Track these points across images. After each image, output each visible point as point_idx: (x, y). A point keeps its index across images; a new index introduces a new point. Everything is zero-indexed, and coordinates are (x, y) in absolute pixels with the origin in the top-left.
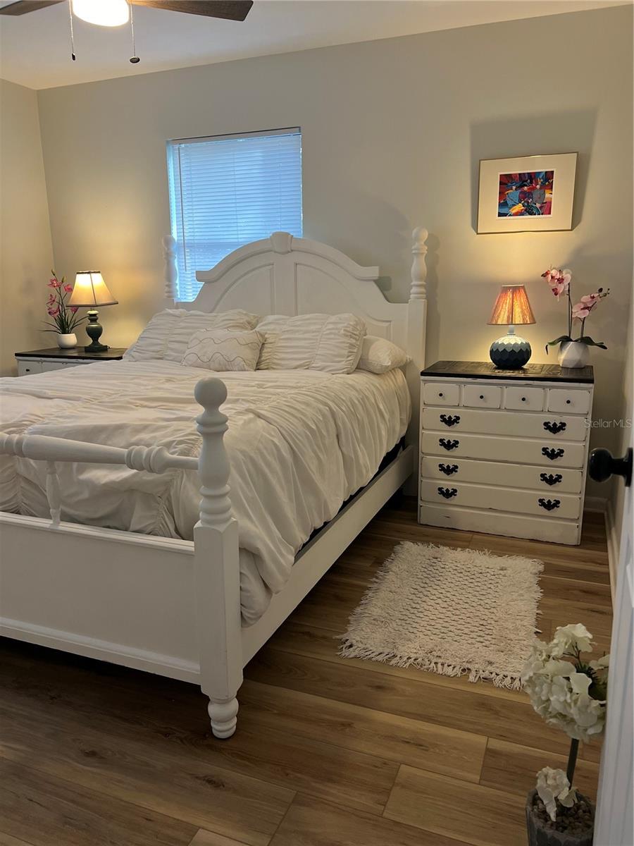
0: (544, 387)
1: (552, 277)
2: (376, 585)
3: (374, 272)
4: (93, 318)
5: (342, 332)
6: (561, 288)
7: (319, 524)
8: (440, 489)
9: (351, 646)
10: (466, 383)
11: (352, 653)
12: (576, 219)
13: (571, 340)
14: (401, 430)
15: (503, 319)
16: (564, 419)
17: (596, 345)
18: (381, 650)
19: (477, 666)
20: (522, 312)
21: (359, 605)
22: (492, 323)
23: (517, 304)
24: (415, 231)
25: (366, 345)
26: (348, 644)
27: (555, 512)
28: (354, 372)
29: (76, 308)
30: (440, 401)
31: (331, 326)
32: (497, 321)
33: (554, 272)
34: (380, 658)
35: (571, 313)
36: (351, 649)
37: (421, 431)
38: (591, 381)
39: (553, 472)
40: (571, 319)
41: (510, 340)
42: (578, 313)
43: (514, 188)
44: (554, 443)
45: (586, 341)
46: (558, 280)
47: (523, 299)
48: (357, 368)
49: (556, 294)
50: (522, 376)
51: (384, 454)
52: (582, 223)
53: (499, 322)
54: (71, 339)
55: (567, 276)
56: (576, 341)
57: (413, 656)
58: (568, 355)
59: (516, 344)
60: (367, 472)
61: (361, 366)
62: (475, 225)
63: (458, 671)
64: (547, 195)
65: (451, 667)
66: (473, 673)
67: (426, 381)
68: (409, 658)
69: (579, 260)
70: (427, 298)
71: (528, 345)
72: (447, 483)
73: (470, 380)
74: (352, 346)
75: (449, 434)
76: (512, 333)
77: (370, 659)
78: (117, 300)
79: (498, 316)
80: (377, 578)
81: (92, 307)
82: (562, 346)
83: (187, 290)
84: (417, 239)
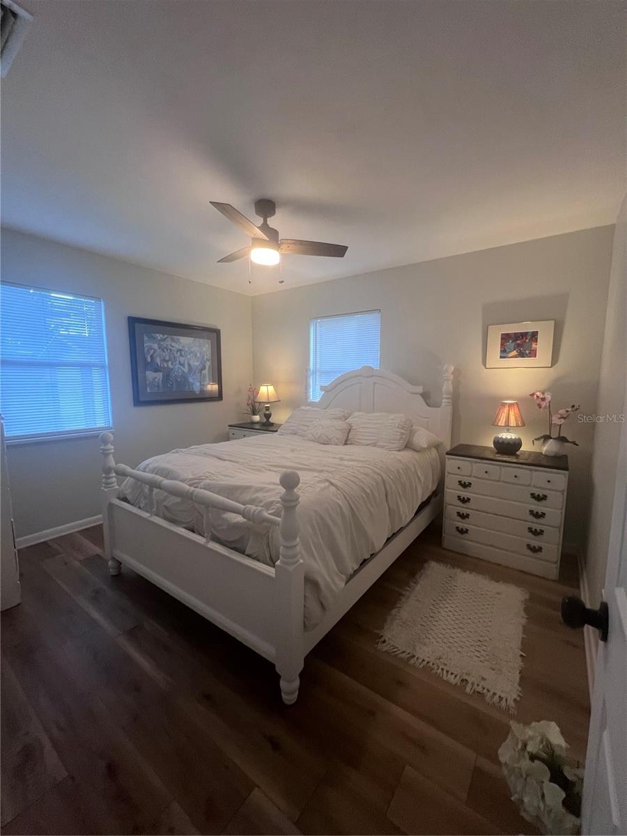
0: (531, 470)
1: (537, 397)
2: (408, 593)
3: (420, 389)
4: (267, 409)
5: (397, 425)
6: (544, 404)
7: (367, 556)
8: (457, 528)
9: (384, 642)
10: (476, 462)
11: (385, 648)
12: (555, 360)
13: (551, 438)
14: (432, 487)
15: (502, 422)
16: (545, 493)
17: (571, 442)
18: (404, 649)
19: (473, 679)
20: (516, 419)
21: (394, 608)
22: (494, 424)
23: (512, 413)
24: (445, 366)
25: (412, 433)
26: (382, 639)
27: (539, 555)
28: (403, 450)
29: (260, 403)
30: (458, 471)
31: (390, 421)
32: (498, 423)
33: (538, 394)
34: (403, 655)
35: (551, 420)
36: (384, 644)
37: (446, 489)
38: (566, 469)
39: (538, 528)
40: (551, 424)
41: (507, 436)
42: (556, 420)
43: (511, 341)
44: (538, 507)
45: (562, 439)
46: (542, 399)
47: (517, 411)
48: (406, 447)
49: (540, 408)
50: (515, 461)
51: (419, 504)
52: (559, 362)
53: (499, 424)
54: (257, 418)
55: (548, 397)
56: (555, 439)
57: (427, 660)
58: (548, 448)
59: (511, 439)
60: (406, 516)
61: (408, 446)
62: (484, 363)
63: (458, 680)
64: (534, 346)
65: (453, 676)
66: (470, 685)
67: (449, 459)
68: (423, 660)
69: (556, 386)
70: (453, 405)
71: (520, 440)
72: (462, 524)
73: (479, 460)
74: (402, 434)
75: (465, 493)
76: (508, 431)
77: (396, 655)
78: (280, 399)
79: (499, 420)
80: (409, 587)
81: (267, 403)
82: (544, 442)
83: (315, 395)
84: (447, 371)
